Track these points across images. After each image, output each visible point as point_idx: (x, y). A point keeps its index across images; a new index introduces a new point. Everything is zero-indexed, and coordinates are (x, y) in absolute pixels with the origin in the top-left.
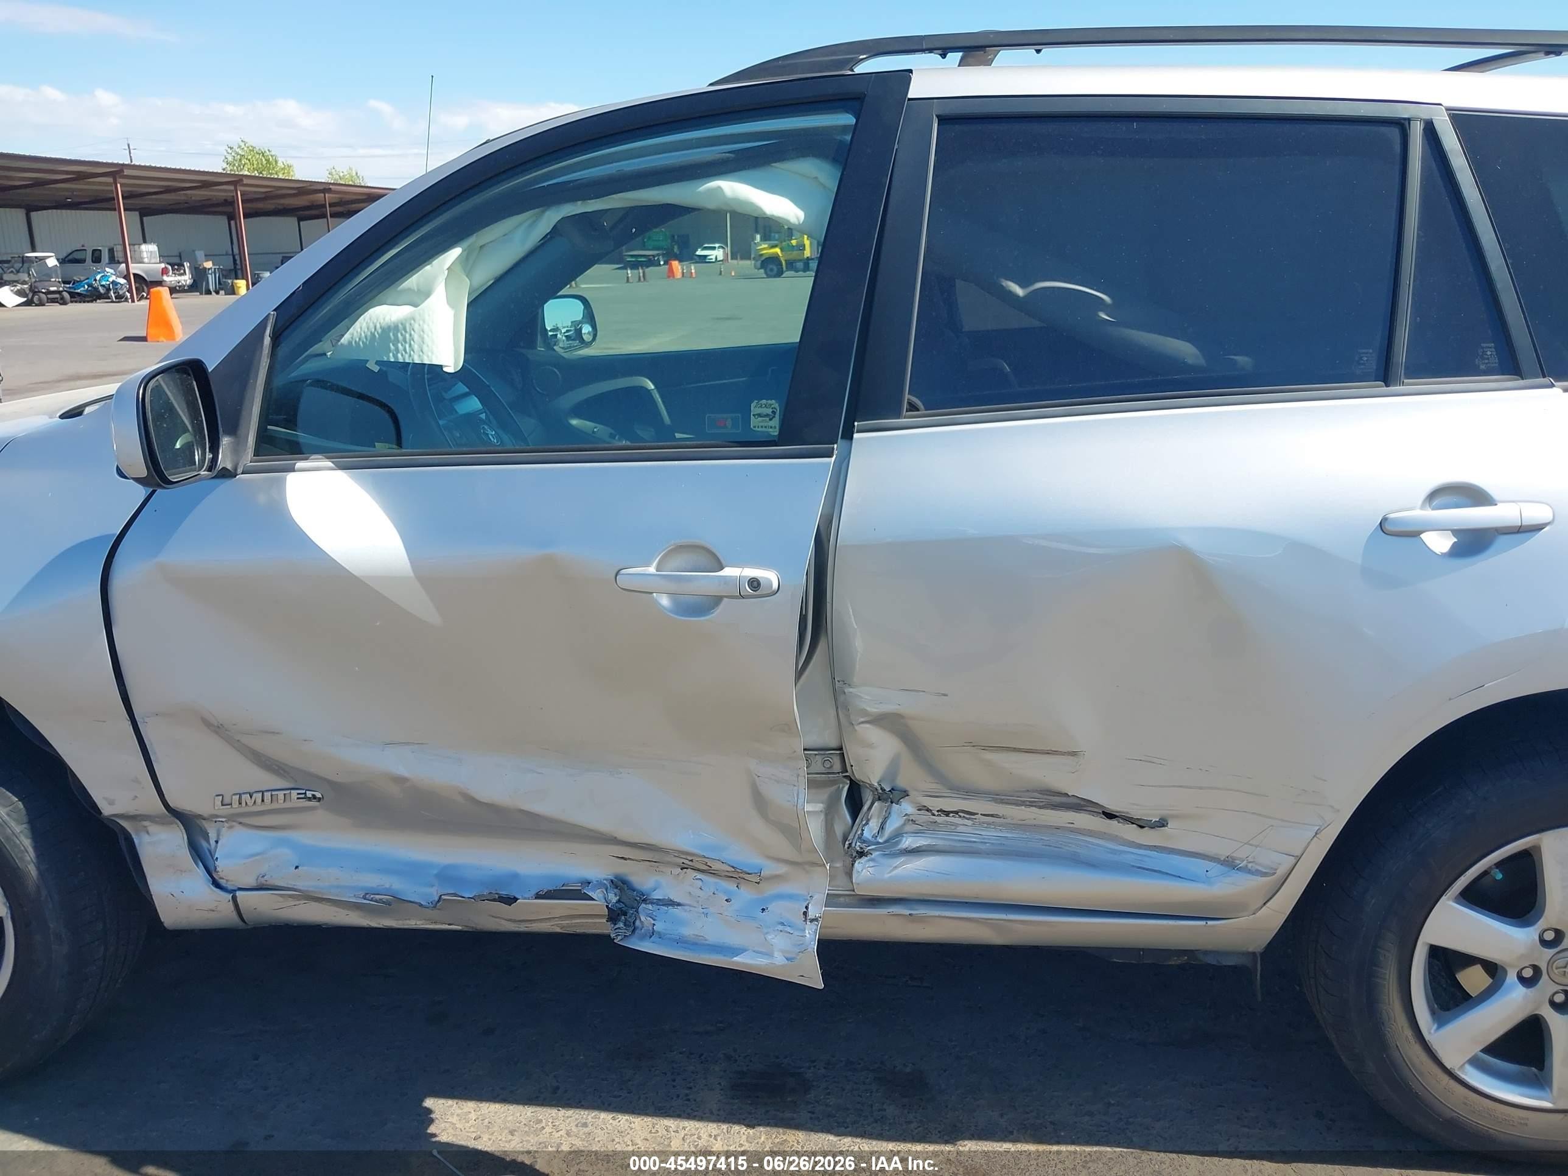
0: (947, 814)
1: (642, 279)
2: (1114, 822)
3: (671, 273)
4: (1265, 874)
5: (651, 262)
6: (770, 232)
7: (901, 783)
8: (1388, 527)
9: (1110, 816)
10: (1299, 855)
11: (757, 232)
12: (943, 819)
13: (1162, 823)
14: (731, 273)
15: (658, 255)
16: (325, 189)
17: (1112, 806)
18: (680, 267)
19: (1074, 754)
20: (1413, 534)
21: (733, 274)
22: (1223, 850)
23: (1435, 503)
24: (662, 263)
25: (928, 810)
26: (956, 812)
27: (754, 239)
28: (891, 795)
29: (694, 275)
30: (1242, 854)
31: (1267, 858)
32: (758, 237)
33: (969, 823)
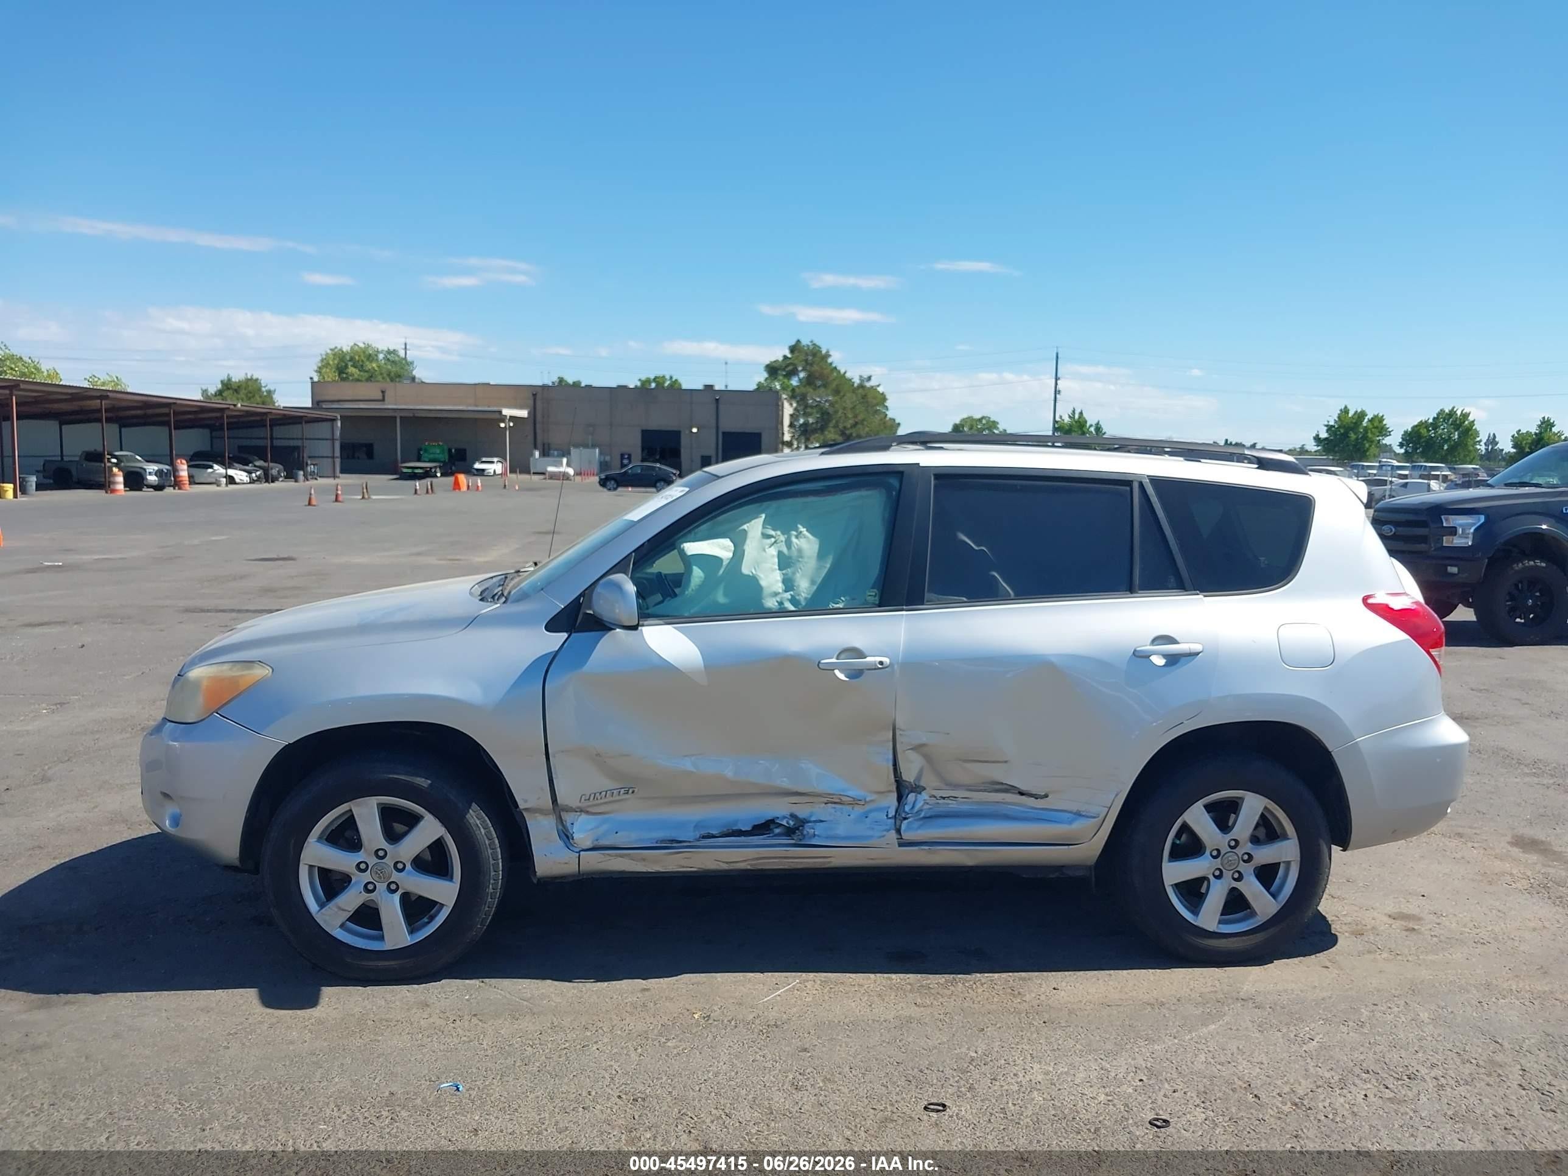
0: (944, 798)
1: (430, 491)
2: (1023, 797)
3: (457, 486)
4: (1094, 817)
5: (427, 474)
6: (549, 449)
7: (922, 783)
8: (1137, 654)
9: (1022, 794)
10: (1109, 806)
11: (536, 448)
12: (942, 801)
13: (1046, 796)
14: (515, 487)
15: (436, 467)
16: (101, 396)
17: (1023, 788)
18: (465, 481)
19: (1006, 762)
20: (1146, 656)
21: (517, 488)
22: (1074, 807)
23: (1155, 643)
24: (439, 475)
25: (935, 797)
26: (948, 797)
27: (532, 455)
28: (918, 789)
29: (480, 488)
30: (1083, 808)
31: (1094, 809)
32: (537, 454)
33: (954, 802)
